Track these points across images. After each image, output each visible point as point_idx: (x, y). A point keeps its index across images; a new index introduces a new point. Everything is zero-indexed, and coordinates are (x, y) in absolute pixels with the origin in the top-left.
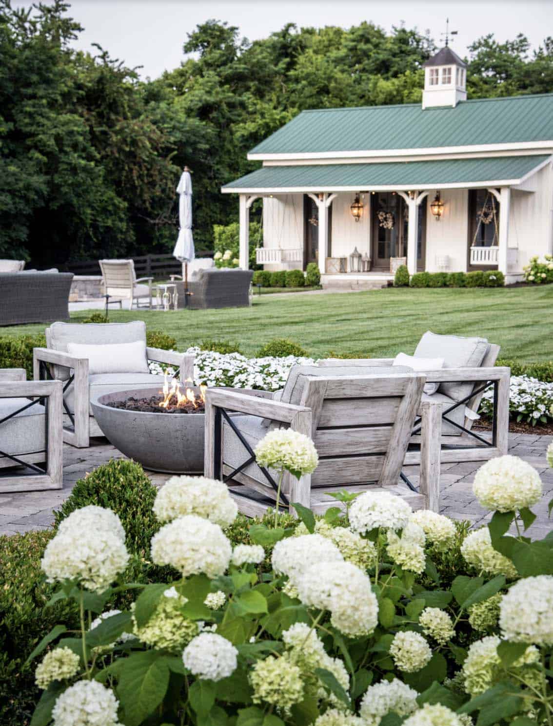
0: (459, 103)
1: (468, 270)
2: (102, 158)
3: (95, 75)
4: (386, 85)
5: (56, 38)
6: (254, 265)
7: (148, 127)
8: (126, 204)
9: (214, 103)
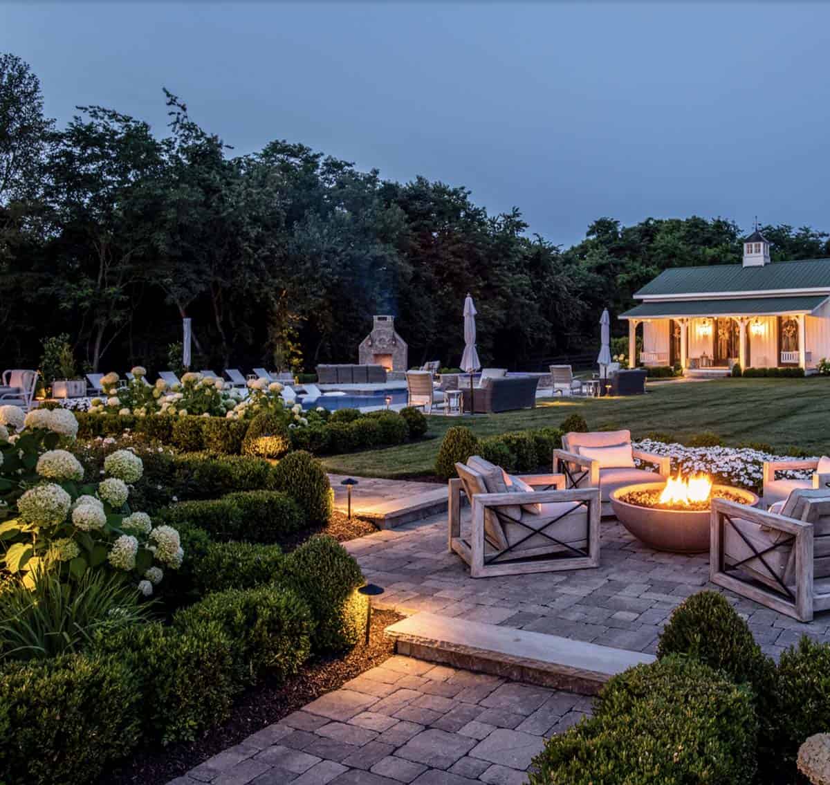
0: (766, 264)
1: (779, 366)
2: (538, 298)
3: (535, 251)
4: (710, 252)
5: (512, 232)
6: (638, 363)
7: (566, 279)
8: (551, 324)
9: (606, 264)
